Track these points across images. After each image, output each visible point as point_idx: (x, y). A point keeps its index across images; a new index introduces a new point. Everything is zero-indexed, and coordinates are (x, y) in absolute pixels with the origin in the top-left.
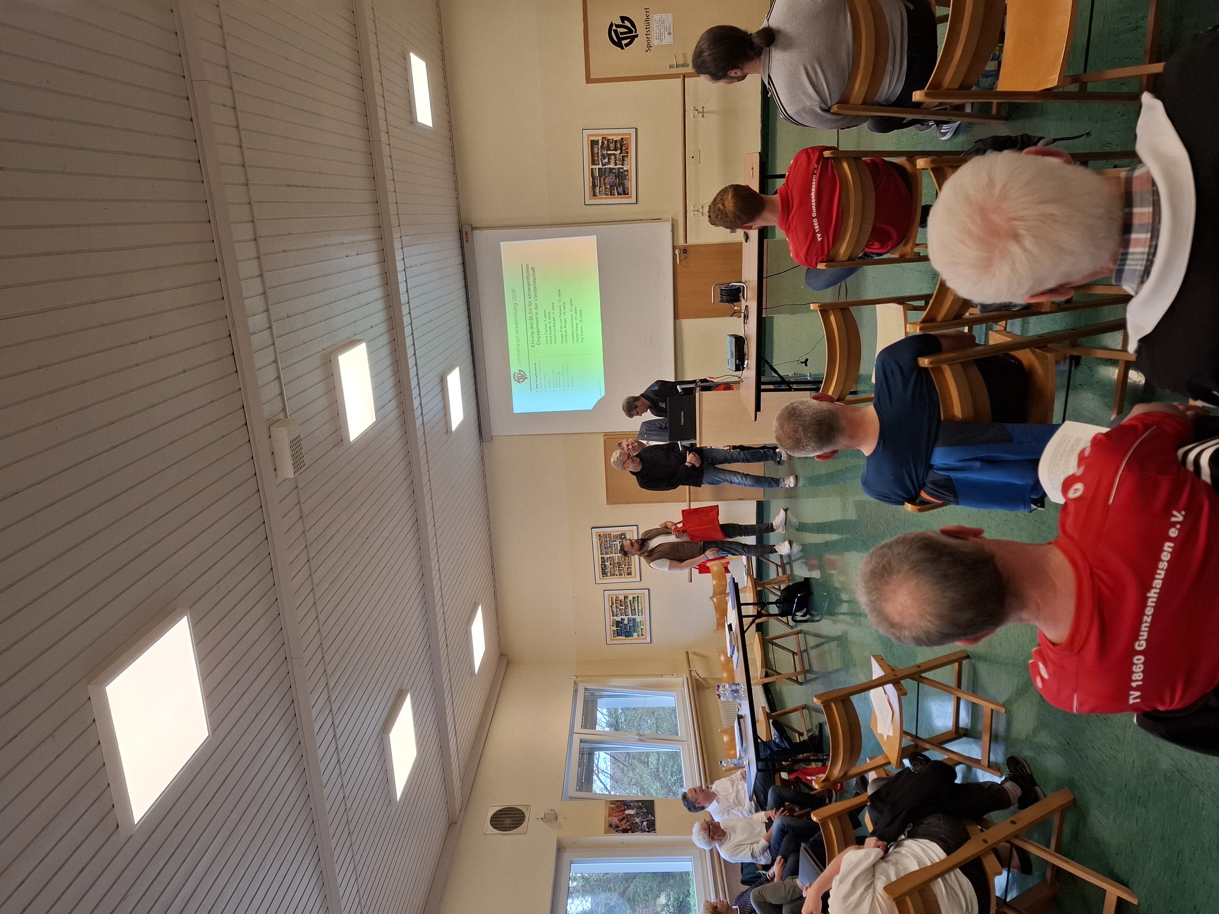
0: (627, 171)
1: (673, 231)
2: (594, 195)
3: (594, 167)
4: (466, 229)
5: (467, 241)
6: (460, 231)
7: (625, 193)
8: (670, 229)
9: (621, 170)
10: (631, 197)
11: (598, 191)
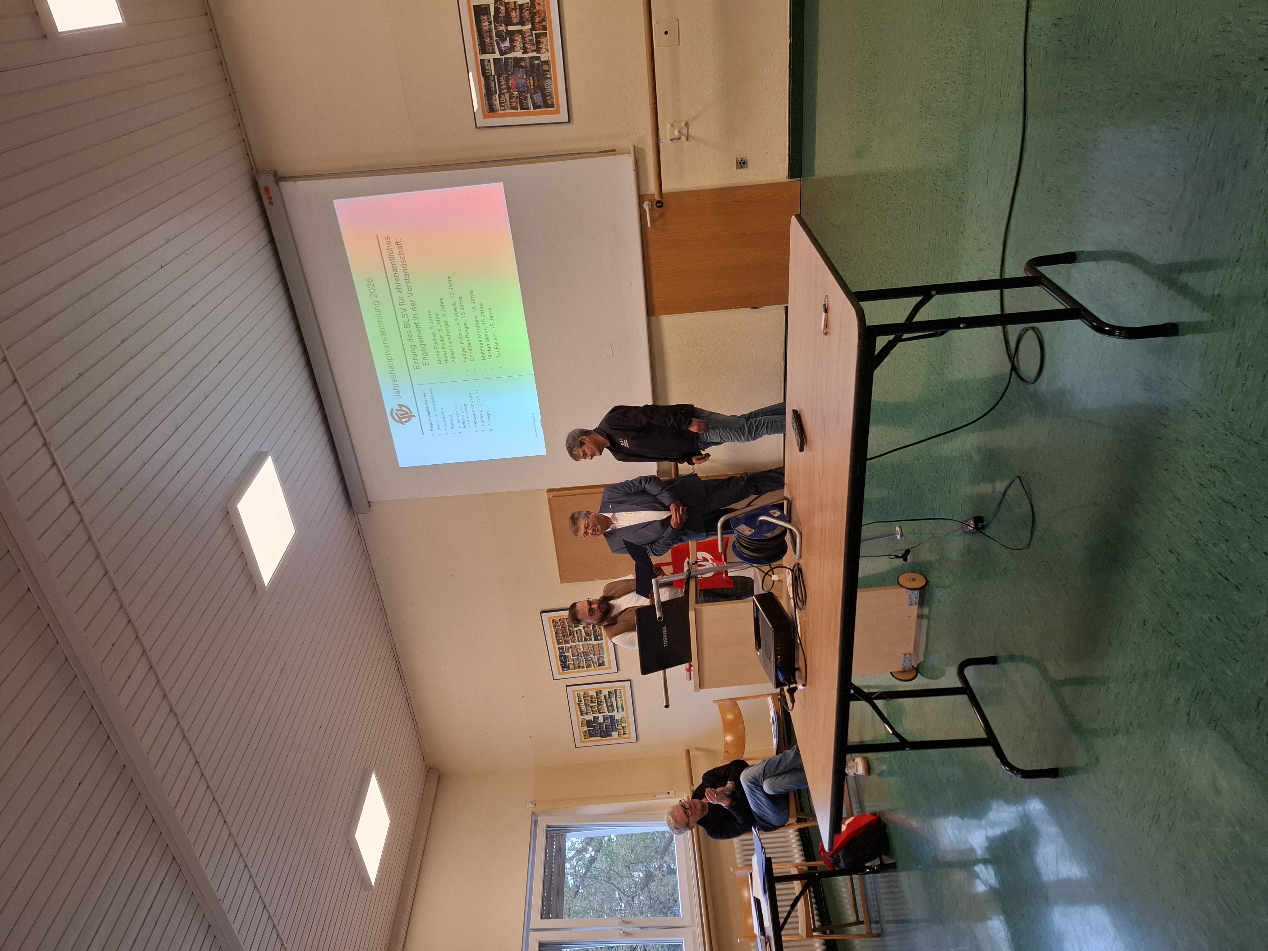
0: (547, 62)
1: (637, 170)
2: (492, 109)
3: (485, 57)
4: (265, 181)
5: (271, 203)
6: (255, 185)
7: (547, 103)
8: (631, 166)
9: (536, 62)
10: (558, 112)
11: (497, 102)
